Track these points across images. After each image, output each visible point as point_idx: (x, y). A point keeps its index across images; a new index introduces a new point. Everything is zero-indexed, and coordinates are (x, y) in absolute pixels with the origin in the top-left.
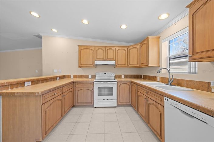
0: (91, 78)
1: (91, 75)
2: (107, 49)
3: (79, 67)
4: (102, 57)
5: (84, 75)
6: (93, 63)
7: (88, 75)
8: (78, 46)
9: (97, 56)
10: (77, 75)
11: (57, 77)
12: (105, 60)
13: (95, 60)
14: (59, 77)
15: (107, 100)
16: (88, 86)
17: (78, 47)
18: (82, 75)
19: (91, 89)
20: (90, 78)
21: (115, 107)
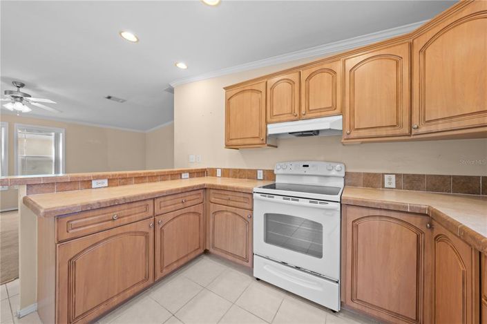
0: (263, 179)
1: (264, 171)
2: (305, 74)
3: (228, 146)
4: (287, 109)
5: (244, 170)
6: (260, 132)
7: (256, 171)
8: (224, 88)
9: (272, 108)
10: (229, 169)
11: (184, 172)
12: (299, 118)
13: (267, 123)
14: (190, 173)
15: (297, 268)
16: (237, 204)
17: (224, 91)
18: (240, 170)
19: (246, 214)
20: (259, 178)
21: (334, 312)
